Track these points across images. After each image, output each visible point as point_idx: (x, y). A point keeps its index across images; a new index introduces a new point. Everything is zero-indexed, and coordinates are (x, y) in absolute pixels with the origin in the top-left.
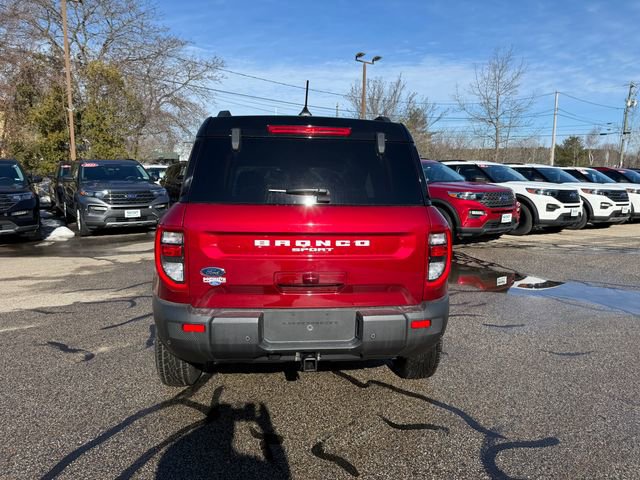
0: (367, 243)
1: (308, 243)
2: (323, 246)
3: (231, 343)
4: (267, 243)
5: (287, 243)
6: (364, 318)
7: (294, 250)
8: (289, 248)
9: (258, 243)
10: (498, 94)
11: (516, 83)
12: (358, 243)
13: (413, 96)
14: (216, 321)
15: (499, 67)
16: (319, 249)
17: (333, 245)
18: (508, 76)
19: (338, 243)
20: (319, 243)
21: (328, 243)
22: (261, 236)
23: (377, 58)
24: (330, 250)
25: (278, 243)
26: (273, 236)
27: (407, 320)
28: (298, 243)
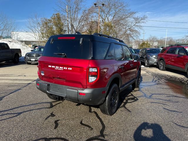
0: (71, 69)
1: (58, 67)
2: (61, 69)
6: (67, 89)
9: (49, 66)
12: (69, 69)
16: (60, 69)
17: (63, 68)
19: (64, 68)
20: (60, 68)
21: (62, 68)
24: (62, 70)
26: (52, 65)
27: (78, 92)
28: (56, 67)
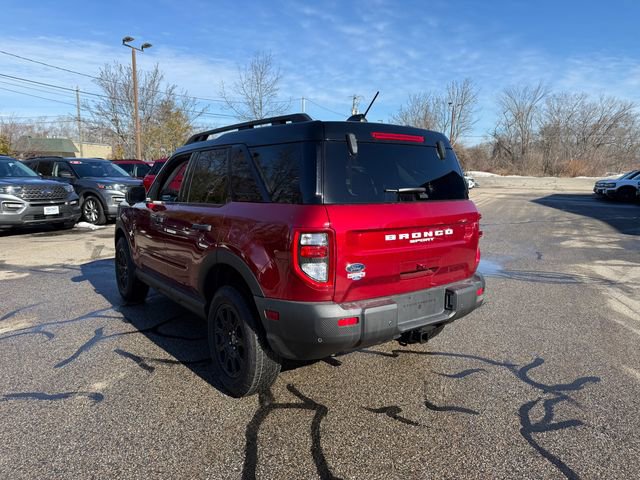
0: (451, 231)
1: (419, 235)
2: (428, 237)
3: (379, 329)
4: (393, 237)
5: (407, 236)
6: (457, 292)
7: (412, 241)
8: (408, 240)
9: (388, 238)
10: (261, 96)
11: (275, 87)
12: (447, 232)
13: (173, 88)
14: (367, 311)
15: (260, 70)
16: (426, 239)
17: (434, 235)
18: (268, 78)
19: (436, 233)
20: (425, 234)
21: (431, 234)
22: (390, 231)
23: (147, 46)
24: (432, 239)
25: (401, 237)
26: (397, 231)
28: (414, 235)
